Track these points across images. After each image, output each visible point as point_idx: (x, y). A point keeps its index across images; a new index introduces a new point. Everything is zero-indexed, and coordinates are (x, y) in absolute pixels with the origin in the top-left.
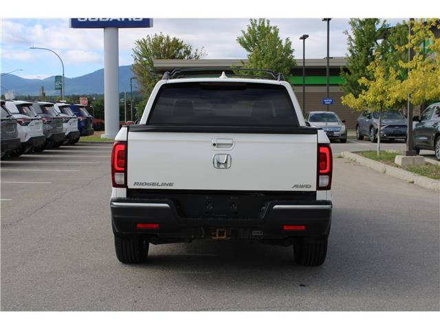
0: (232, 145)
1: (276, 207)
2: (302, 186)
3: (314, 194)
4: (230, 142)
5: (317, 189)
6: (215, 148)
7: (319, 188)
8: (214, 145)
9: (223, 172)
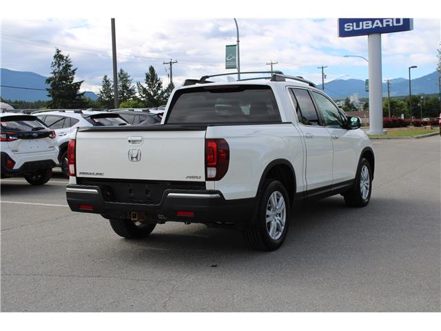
0: (141, 141)
1: (170, 194)
2: (193, 177)
3: (203, 184)
4: (140, 138)
5: (206, 180)
6: (131, 144)
7: (207, 179)
8: (130, 141)
9: (135, 164)
